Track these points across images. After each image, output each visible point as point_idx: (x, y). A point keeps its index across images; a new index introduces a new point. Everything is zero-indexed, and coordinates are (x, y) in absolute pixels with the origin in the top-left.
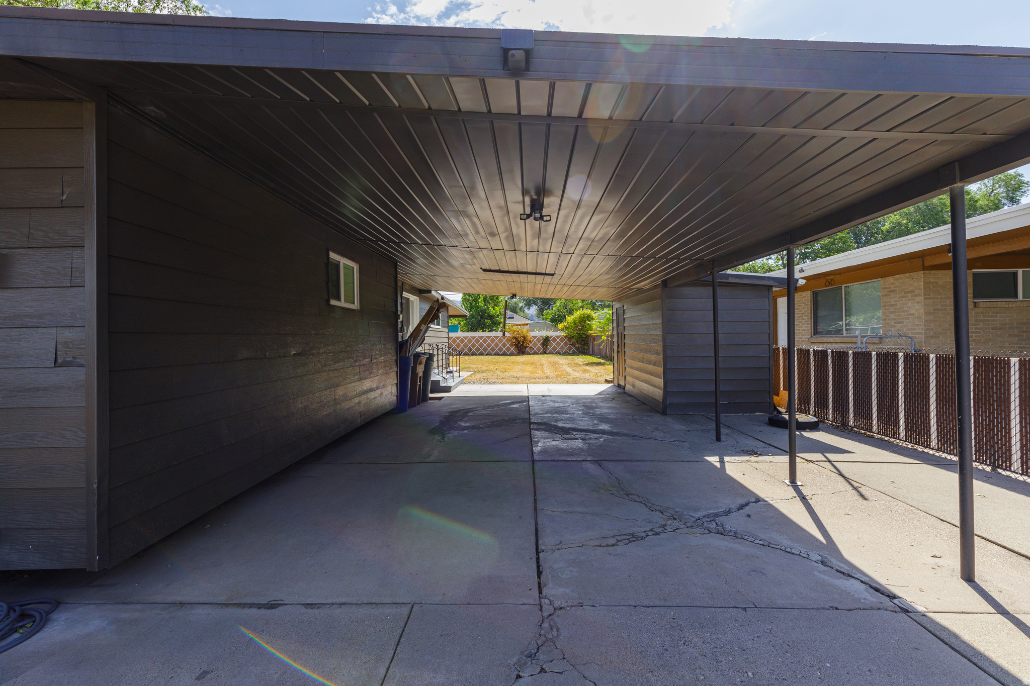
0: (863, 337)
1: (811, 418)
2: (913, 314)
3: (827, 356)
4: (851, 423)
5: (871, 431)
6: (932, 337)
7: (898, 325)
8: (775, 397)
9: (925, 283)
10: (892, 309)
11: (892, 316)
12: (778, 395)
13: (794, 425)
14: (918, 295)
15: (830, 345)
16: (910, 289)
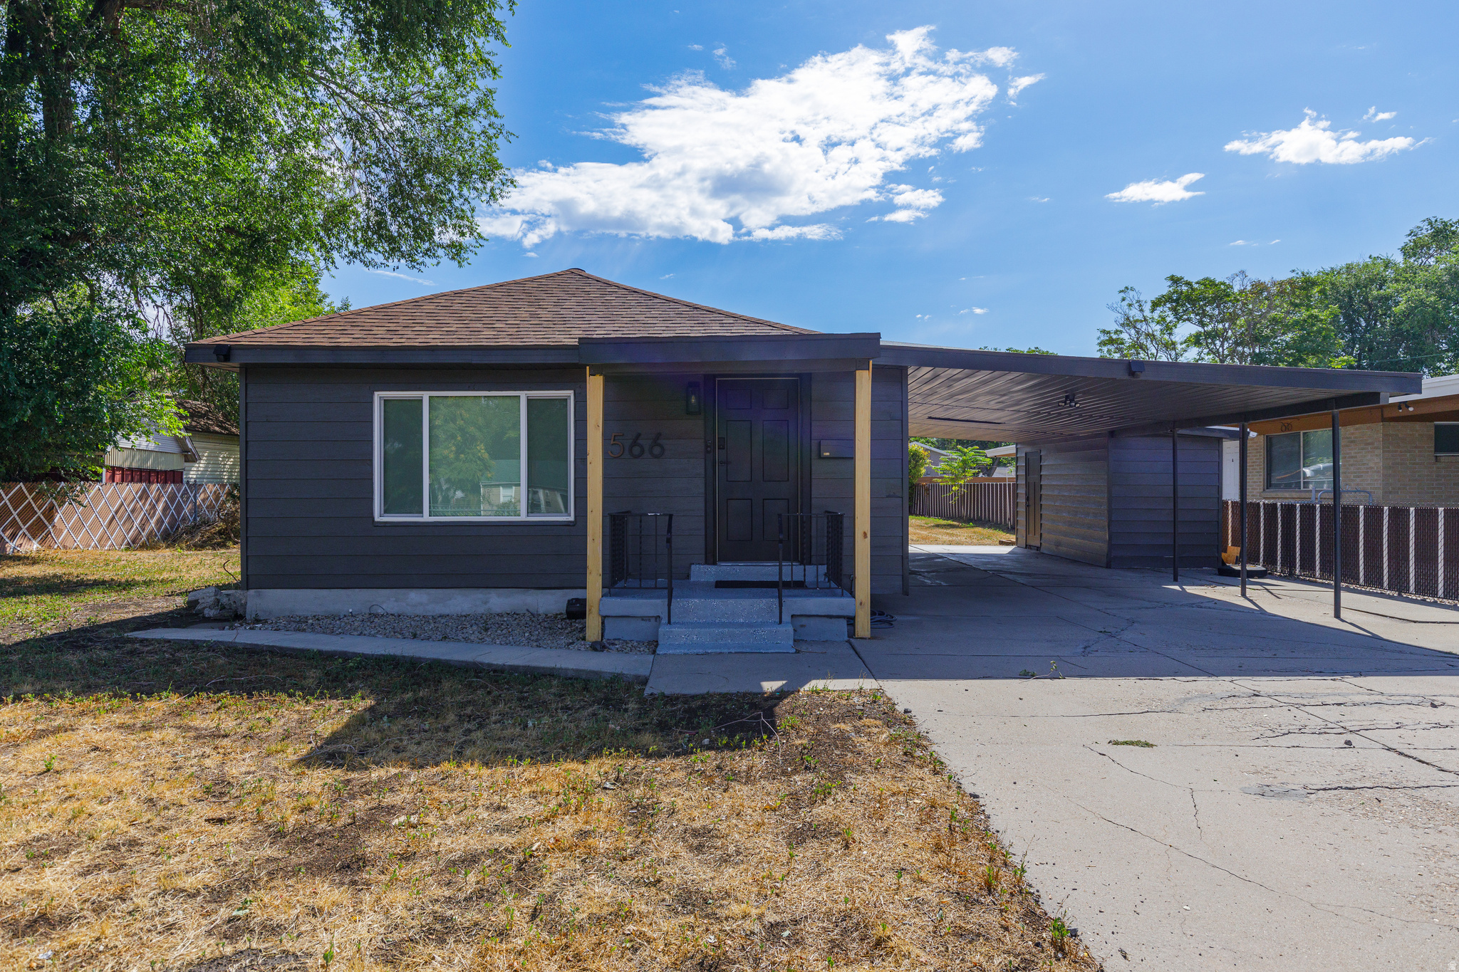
0: (1317, 492)
1: (1260, 567)
2: (1371, 468)
3: (1276, 509)
4: (1297, 572)
5: (1314, 577)
6: (1390, 492)
7: (1358, 480)
8: (1223, 554)
9: (1385, 435)
10: (1352, 461)
11: (1352, 469)
12: (1226, 552)
13: (1245, 574)
14: (1377, 448)
15: (1280, 498)
16: (1370, 441)
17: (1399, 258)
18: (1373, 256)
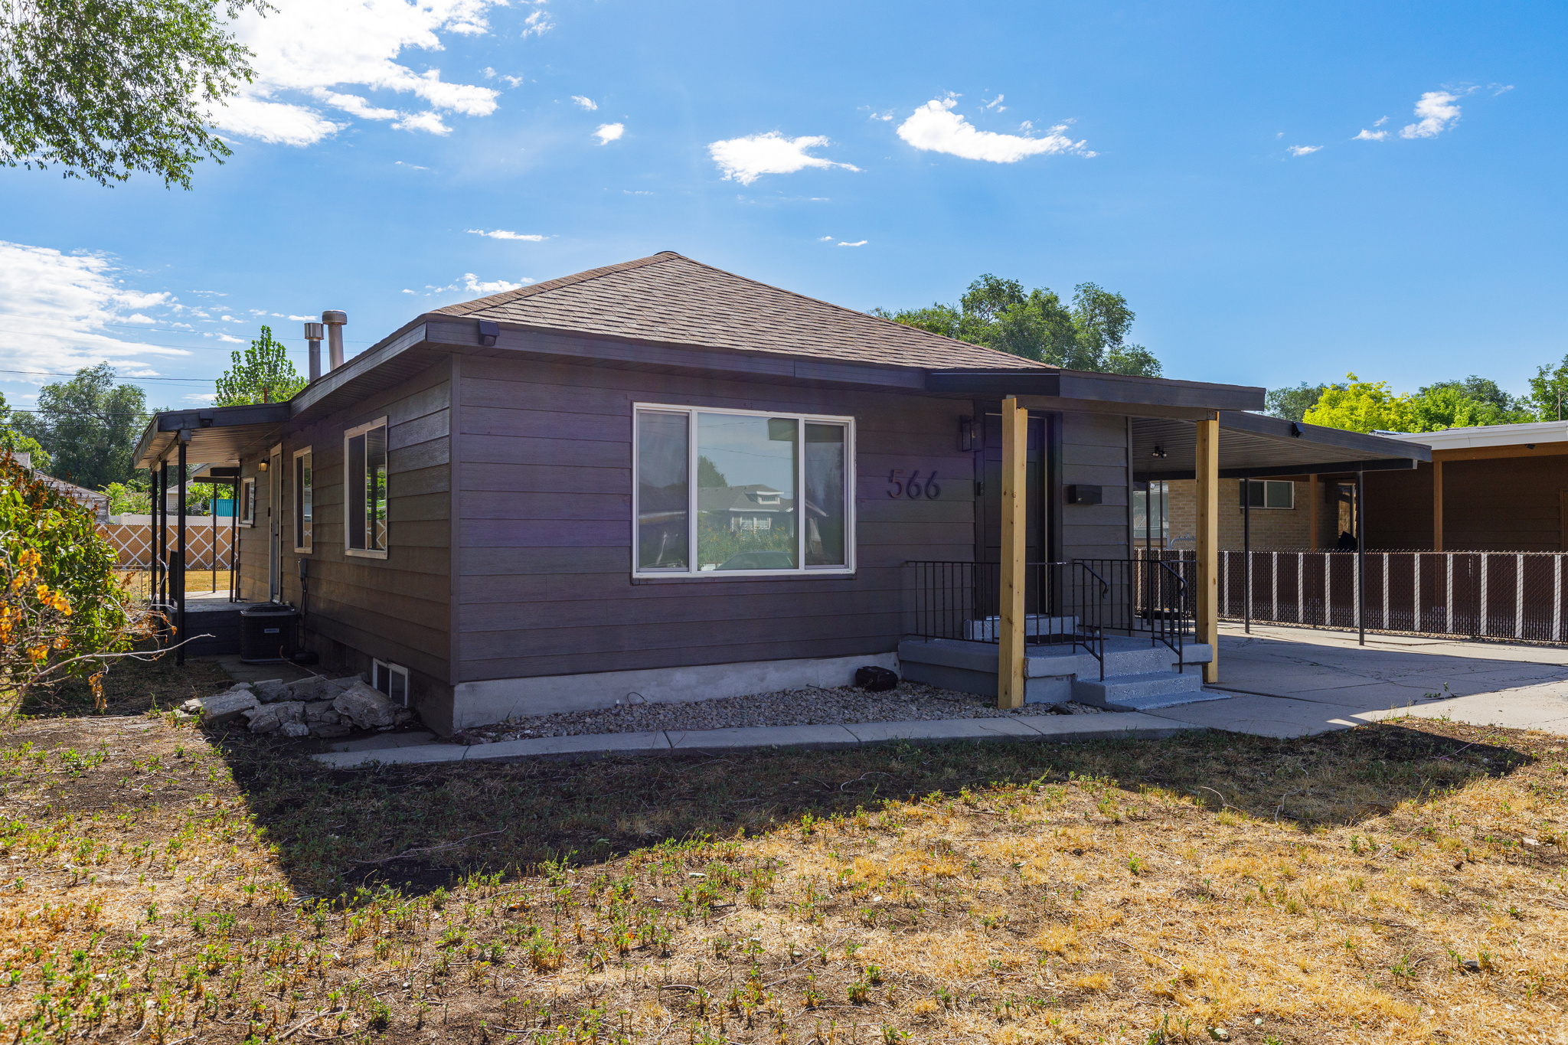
10: (1180, 512)
11: (1180, 519)
17: (960, 310)
18: (938, 304)
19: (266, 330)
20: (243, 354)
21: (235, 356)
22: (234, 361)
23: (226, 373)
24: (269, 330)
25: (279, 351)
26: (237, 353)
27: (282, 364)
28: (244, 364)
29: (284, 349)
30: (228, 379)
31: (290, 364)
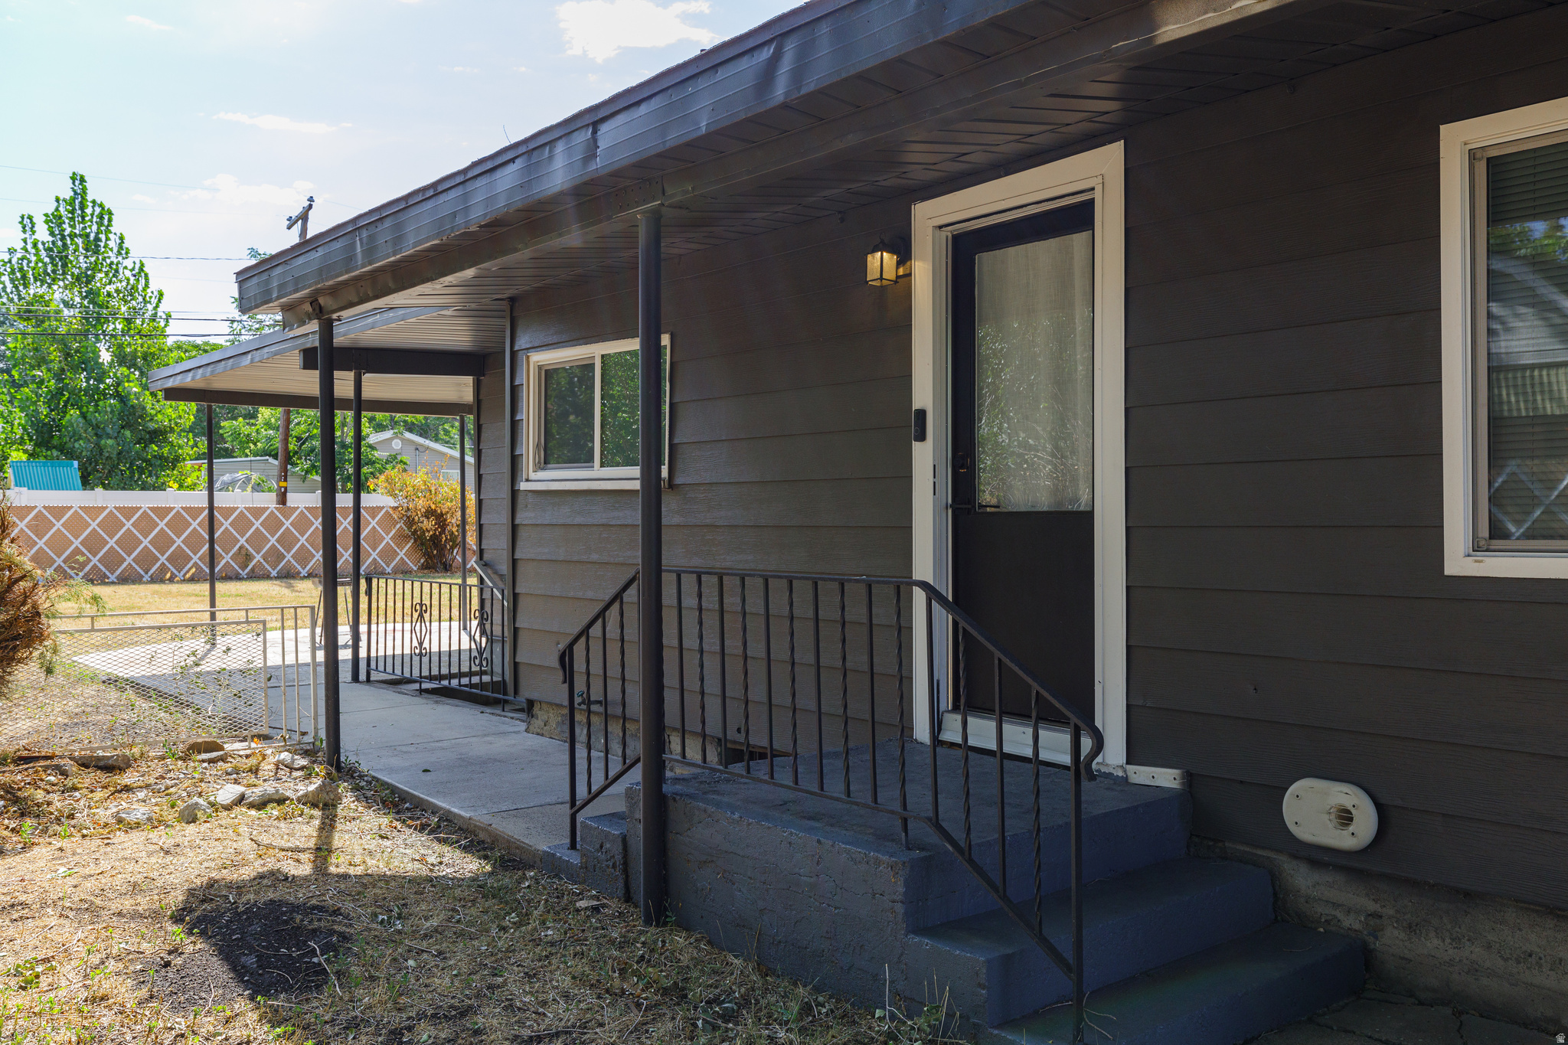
19: (78, 179)
20: (39, 220)
21: (27, 223)
22: (24, 232)
23: (11, 251)
24: (82, 180)
25: (101, 217)
26: (30, 218)
27: (107, 239)
28: (43, 234)
29: (110, 213)
30: (14, 261)
31: (122, 239)
